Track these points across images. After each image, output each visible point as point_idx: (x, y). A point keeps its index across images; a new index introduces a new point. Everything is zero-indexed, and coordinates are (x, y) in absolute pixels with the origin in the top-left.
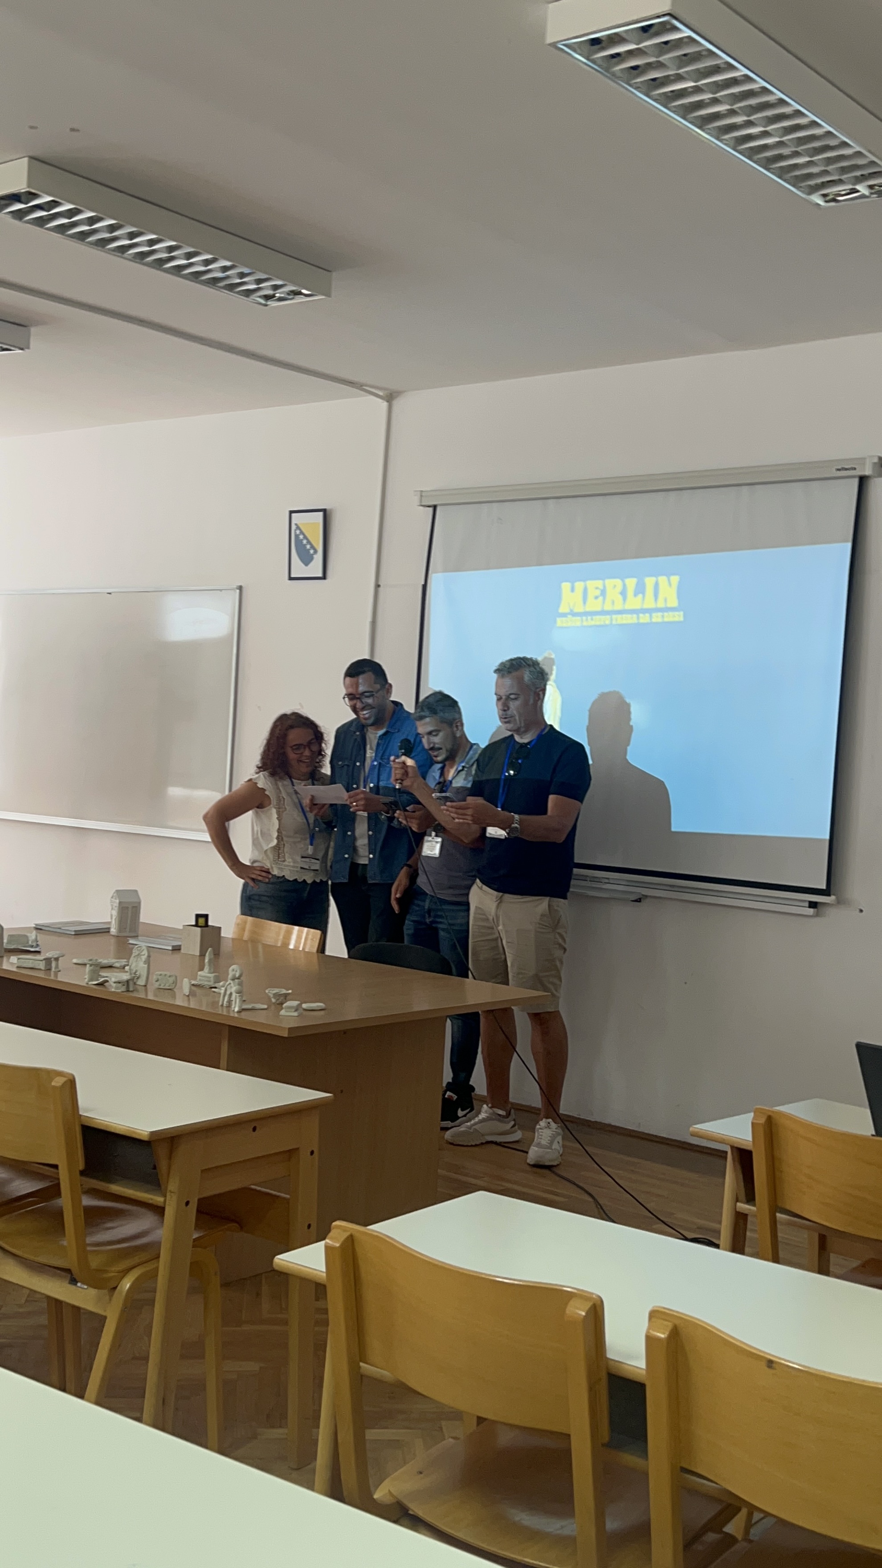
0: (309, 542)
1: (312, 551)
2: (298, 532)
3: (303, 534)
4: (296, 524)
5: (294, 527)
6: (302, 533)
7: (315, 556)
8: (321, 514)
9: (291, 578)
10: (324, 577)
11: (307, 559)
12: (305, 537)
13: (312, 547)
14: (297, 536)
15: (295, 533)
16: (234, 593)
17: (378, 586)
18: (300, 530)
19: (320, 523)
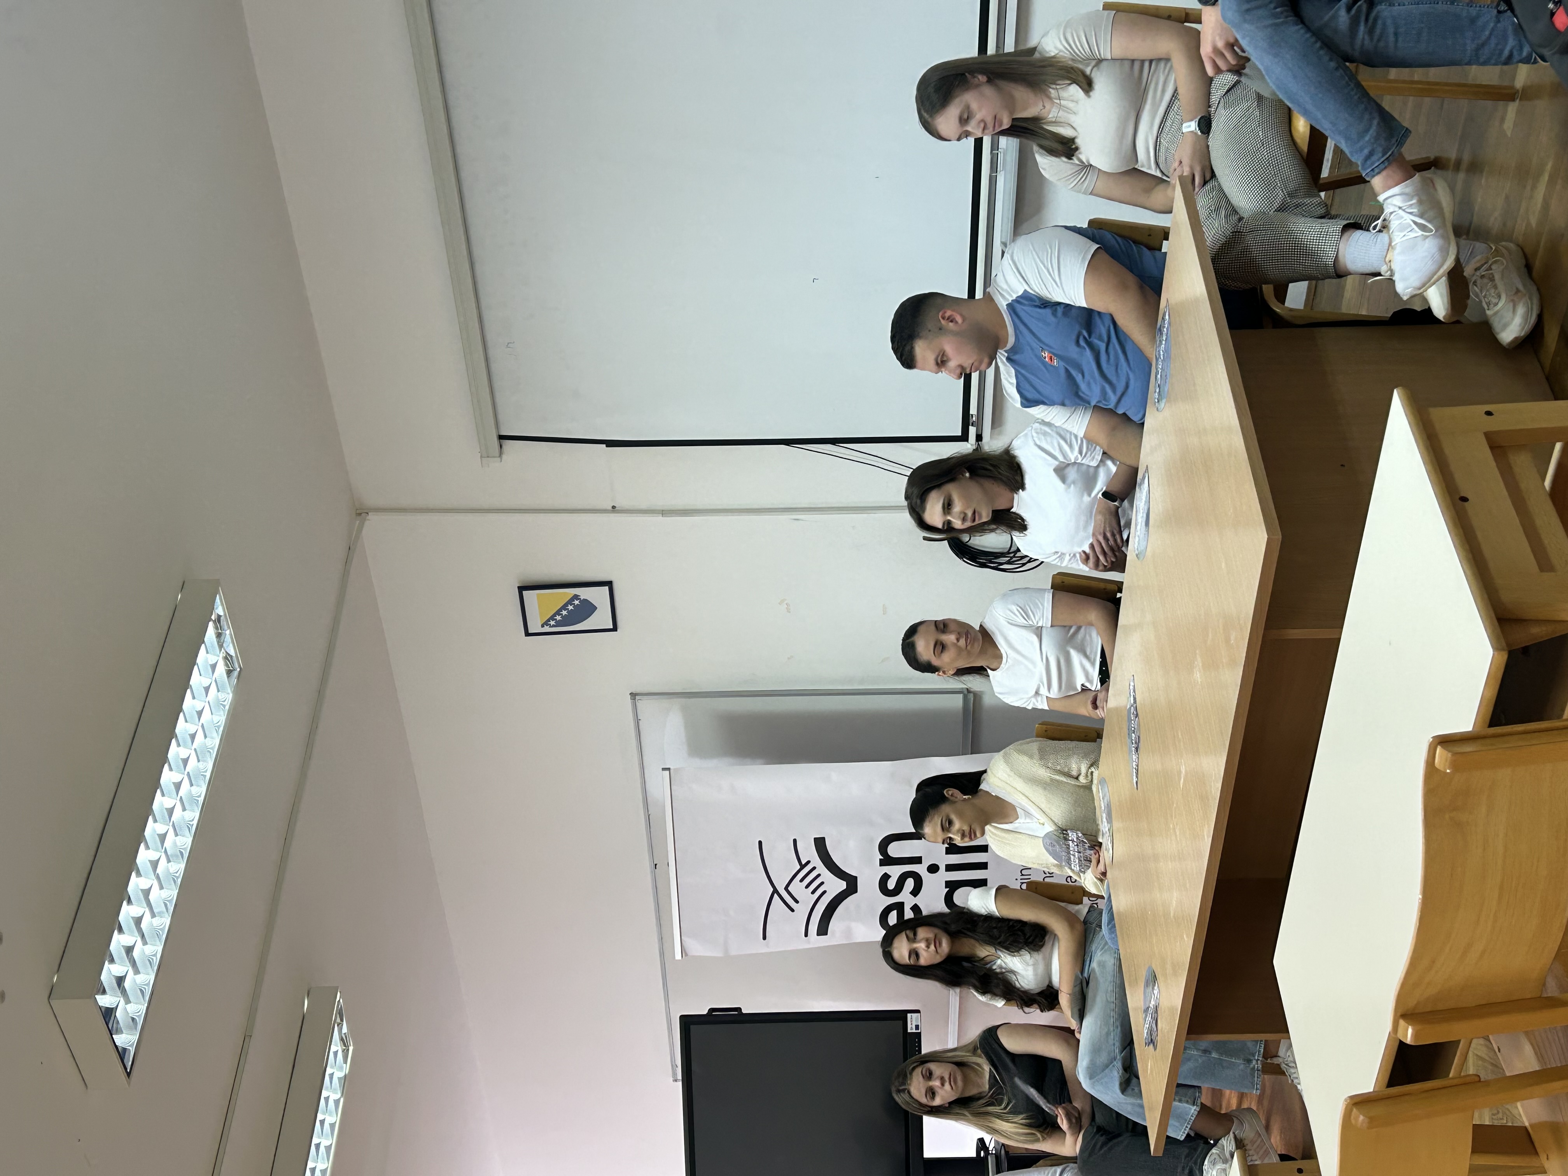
0: (564, 607)
1: (577, 602)
2: (552, 623)
3: (555, 615)
4: (543, 626)
5: (547, 629)
6: (552, 618)
7: (582, 599)
8: (525, 594)
9: (615, 629)
10: (609, 584)
11: (587, 609)
12: (558, 613)
13: (570, 602)
15: (554, 626)
16: (640, 704)
17: (614, 507)
18: (549, 620)
19: (538, 595)
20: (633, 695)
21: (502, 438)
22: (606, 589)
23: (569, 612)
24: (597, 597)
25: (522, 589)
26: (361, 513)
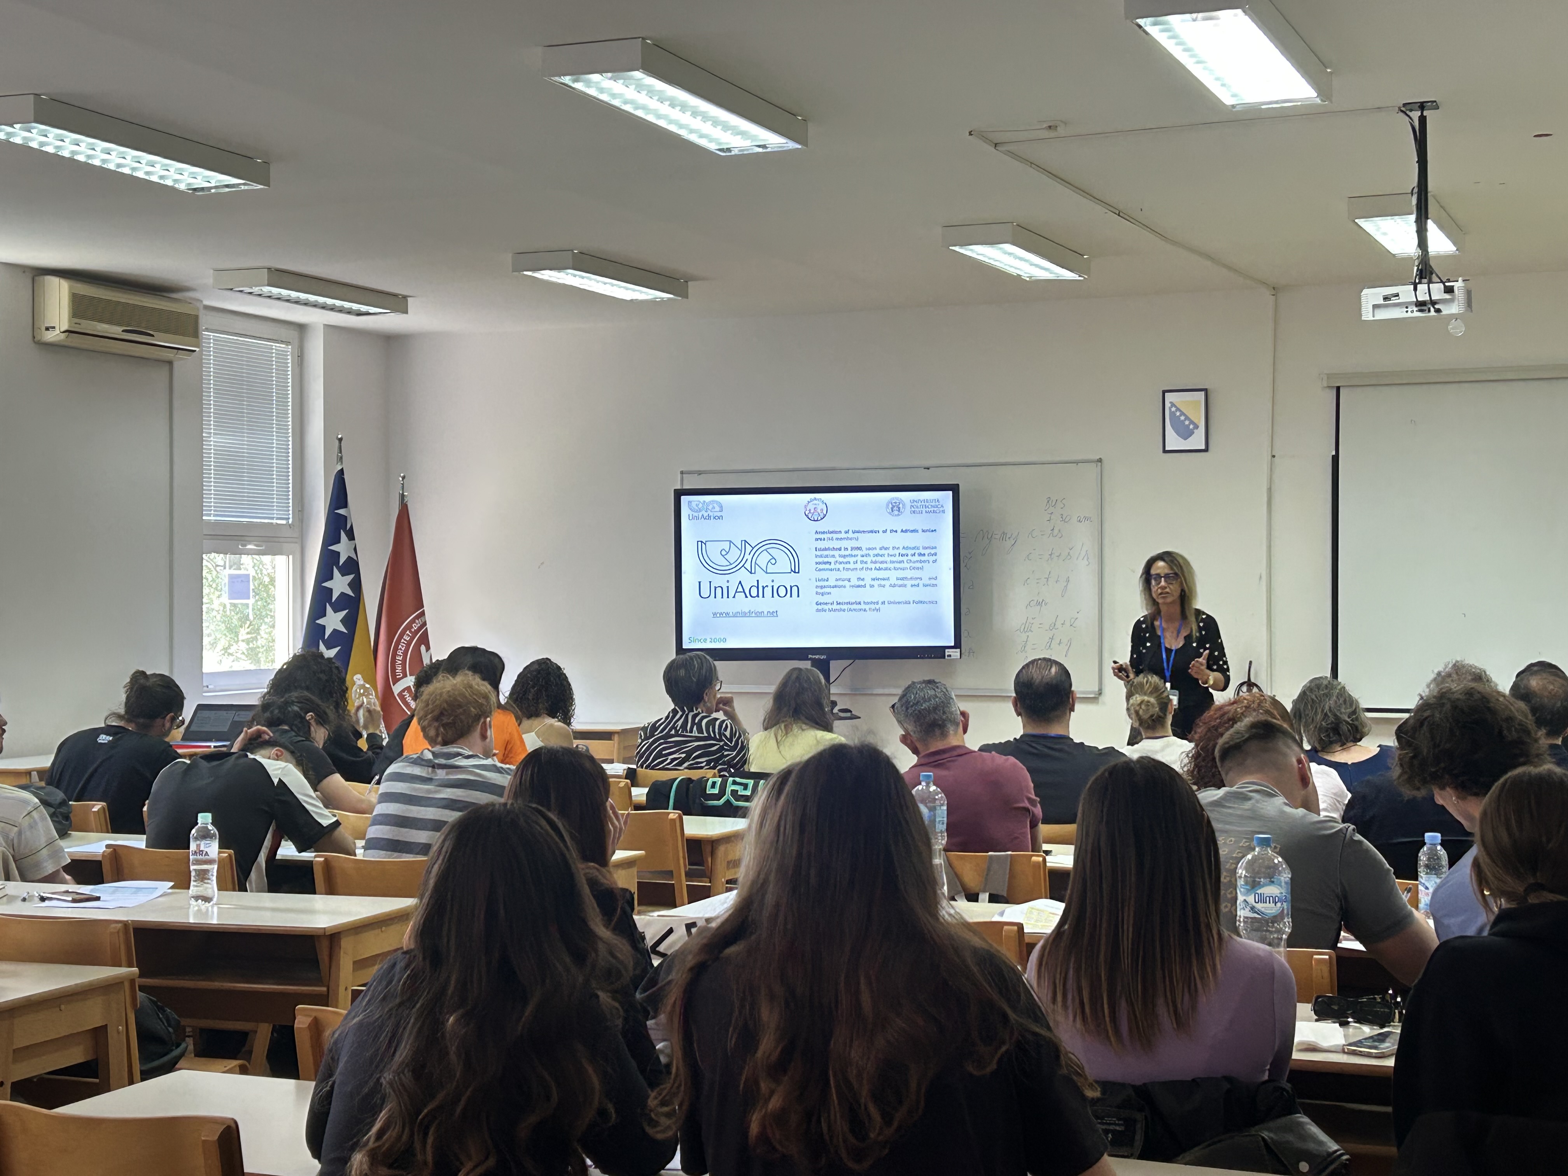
0: (1187, 418)
1: (1191, 427)
2: (1173, 409)
3: (1180, 411)
4: (1171, 403)
5: (1168, 405)
6: (1178, 409)
7: (1195, 431)
8: (1203, 393)
9: (1165, 451)
10: (1206, 450)
11: (1185, 433)
12: (1182, 414)
13: (1192, 422)
14: (1172, 414)
15: (1170, 409)
16: (1094, 465)
17: (1274, 456)
18: (1175, 406)
19: (1200, 401)
20: (1100, 460)
21: (1338, 389)
22: (1203, 447)
23: (1183, 422)
24: (1197, 441)
25: (1206, 390)
26: (1275, 290)
